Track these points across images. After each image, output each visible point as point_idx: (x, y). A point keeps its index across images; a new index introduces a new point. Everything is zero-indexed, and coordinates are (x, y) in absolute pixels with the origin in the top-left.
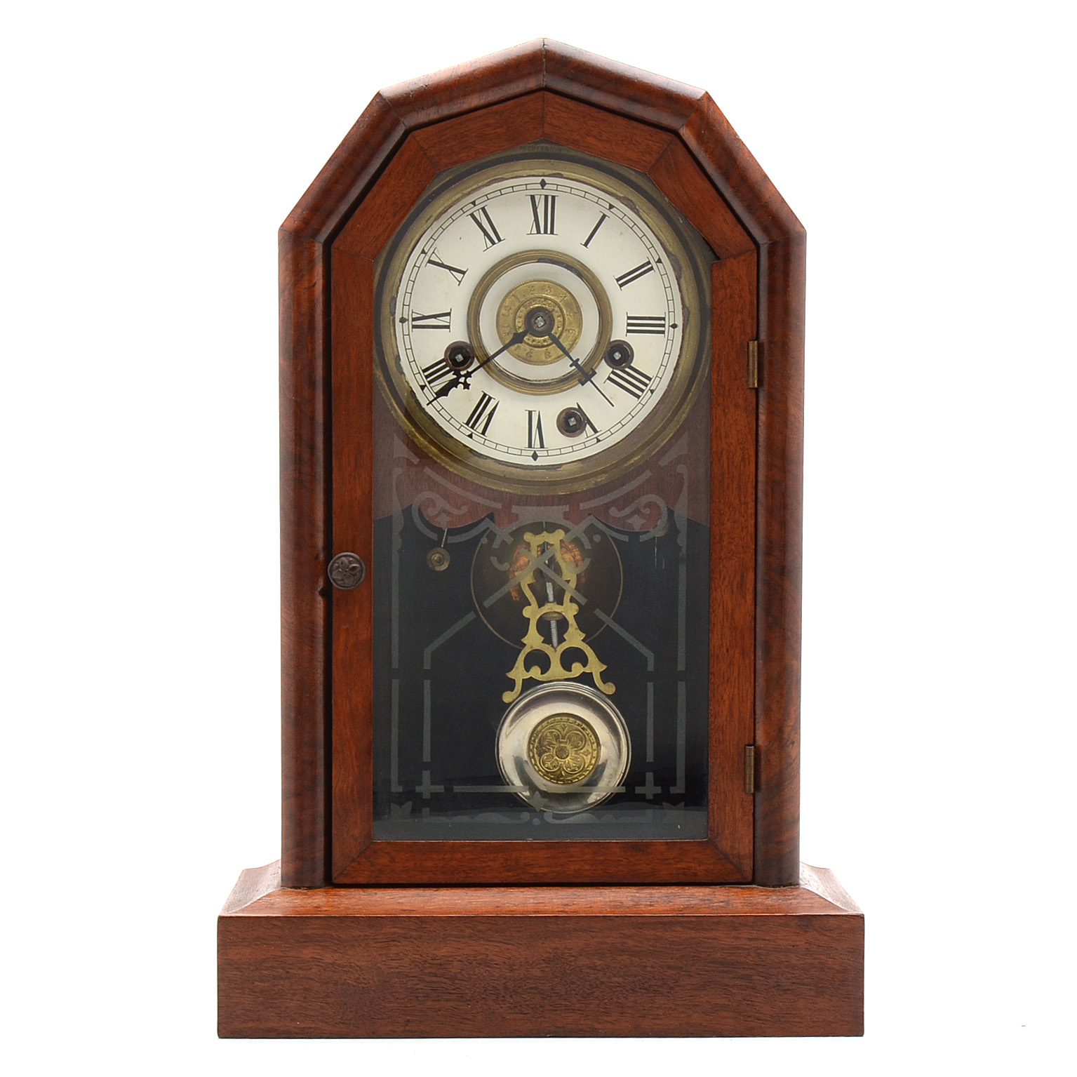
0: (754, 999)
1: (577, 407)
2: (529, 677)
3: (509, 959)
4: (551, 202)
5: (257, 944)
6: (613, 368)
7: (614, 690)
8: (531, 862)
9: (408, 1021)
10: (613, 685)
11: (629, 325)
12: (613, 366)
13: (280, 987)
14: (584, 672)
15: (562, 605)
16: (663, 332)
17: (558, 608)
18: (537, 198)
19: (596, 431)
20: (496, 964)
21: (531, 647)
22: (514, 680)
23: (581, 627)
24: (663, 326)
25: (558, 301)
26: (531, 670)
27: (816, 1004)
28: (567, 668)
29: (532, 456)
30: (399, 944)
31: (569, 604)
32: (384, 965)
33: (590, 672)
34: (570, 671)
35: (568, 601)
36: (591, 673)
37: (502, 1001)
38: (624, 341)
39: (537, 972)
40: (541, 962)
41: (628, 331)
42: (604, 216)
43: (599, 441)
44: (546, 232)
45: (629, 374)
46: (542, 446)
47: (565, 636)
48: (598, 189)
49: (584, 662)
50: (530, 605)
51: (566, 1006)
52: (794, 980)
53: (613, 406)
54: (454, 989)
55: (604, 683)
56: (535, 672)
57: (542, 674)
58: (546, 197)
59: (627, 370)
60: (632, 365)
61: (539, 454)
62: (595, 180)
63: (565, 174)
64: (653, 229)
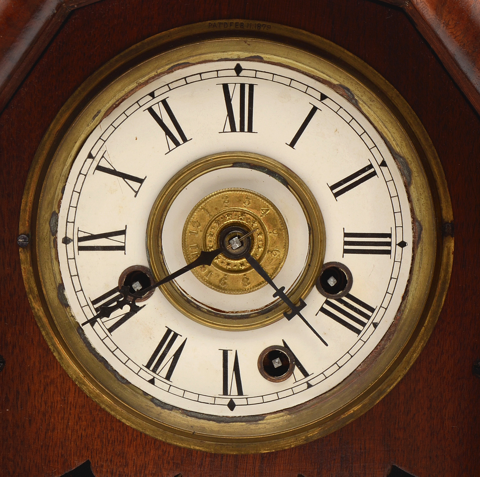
1: (282, 345)
4: (248, 92)
6: (327, 297)
11: (346, 243)
12: (326, 293)
16: (388, 252)
18: (231, 88)
19: (306, 374)
24: (389, 244)
25: (259, 215)
29: (228, 405)
41: (346, 251)
42: (314, 109)
43: (309, 386)
44: (242, 130)
45: (346, 304)
46: (241, 393)
48: (307, 75)
53: (326, 343)
58: (242, 86)
59: (345, 299)
60: (351, 292)
61: (236, 402)
62: (303, 64)
63: (265, 57)
64: (376, 125)
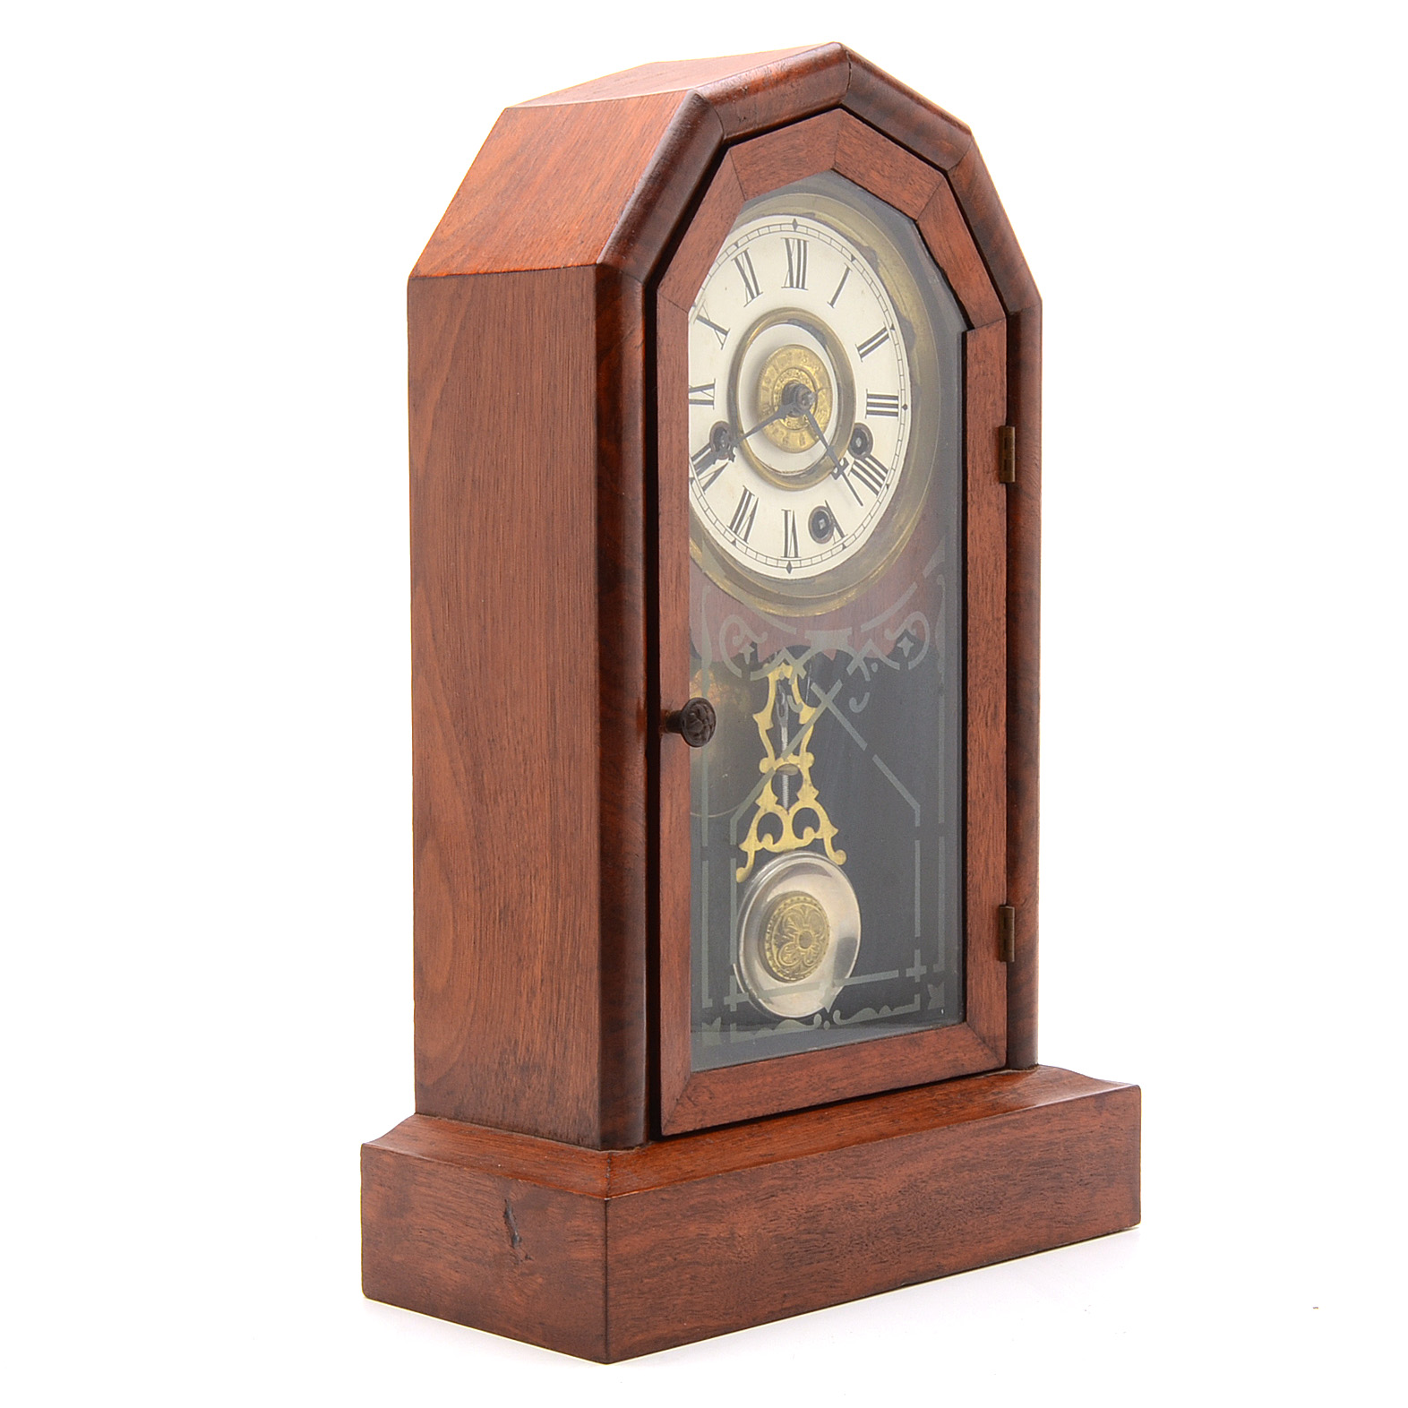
0: (1063, 1200)
1: (825, 505)
2: (761, 847)
3: (872, 1196)
4: (803, 246)
5: (646, 1229)
6: (855, 458)
7: (845, 858)
8: (832, 1076)
9: (785, 1295)
10: (845, 855)
11: (869, 404)
12: (856, 455)
13: (668, 1280)
14: (815, 839)
15: (798, 755)
16: (896, 414)
17: (792, 759)
18: (791, 241)
19: (842, 536)
20: (861, 1206)
21: (766, 810)
22: (746, 853)
23: (815, 784)
24: (896, 406)
25: (813, 373)
26: (764, 839)
27: (1108, 1195)
28: (799, 835)
29: (787, 568)
30: (777, 1199)
31: (805, 754)
32: (764, 1229)
33: (820, 838)
34: (801, 838)
35: (805, 749)
36: (822, 840)
37: (865, 1250)
38: (863, 425)
39: (894, 1208)
40: (898, 1194)
41: (868, 412)
42: (848, 269)
43: (844, 547)
44: (797, 287)
45: (869, 465)
46: (796, 556)
47: (799, 795)
48: (842, 235)
49: (816, 826)
50: (767, 756)
51: (918, 1244)
52: (1093, 1172)
53: (862, 505)
54: (825, 1246)
55: (835, 851)
56: (768, 843)
57: (774, 843)
58: (799, 241)
59: (867, 459)
60: (872, 454)
61: (793, 564)
62: (845, 224)
63: (819, 214)
64: (888, 288)
